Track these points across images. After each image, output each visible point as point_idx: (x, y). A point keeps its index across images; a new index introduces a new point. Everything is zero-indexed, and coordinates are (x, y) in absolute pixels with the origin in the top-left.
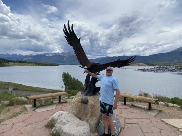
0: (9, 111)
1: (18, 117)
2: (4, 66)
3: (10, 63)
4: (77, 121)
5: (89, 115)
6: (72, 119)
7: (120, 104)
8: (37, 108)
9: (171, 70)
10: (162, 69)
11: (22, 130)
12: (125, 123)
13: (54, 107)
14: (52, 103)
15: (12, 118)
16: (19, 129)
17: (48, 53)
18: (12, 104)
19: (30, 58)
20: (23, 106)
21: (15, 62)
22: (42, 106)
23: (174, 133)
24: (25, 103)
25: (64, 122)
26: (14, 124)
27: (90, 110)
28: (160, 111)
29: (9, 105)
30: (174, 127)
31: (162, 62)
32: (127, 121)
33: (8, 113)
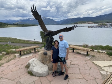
0: (6, 58)
1: (11, 61)
2: (5, 27)
3: (9, 26)
4: (42, 65)
5: (48, 61)
6: (39, 64)
7: (70, 52)
8: (22, 56)
9: (110, 26)
10: (103, 25)
11: (12, 70)
12: (71, 64)
13: (31, 55)
14: (31, 53)
15: (7, 62)
16: (11, 69)
17: (31, 18)
18: (8, 53)
19: (20, 22)
20: (14, 54)
21: (11, 25)
22: (25, 54)
23: (98, 70)
24: (15, 53)
25: (34, 65)
26: (8, 66)
27: (48, 59)
28: (94, 56)
29: (6, 54)
30: (99, 66)
31: (104, 21)
32: (72, 63)
33: (5, 59)
